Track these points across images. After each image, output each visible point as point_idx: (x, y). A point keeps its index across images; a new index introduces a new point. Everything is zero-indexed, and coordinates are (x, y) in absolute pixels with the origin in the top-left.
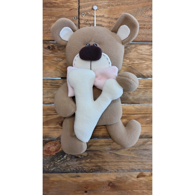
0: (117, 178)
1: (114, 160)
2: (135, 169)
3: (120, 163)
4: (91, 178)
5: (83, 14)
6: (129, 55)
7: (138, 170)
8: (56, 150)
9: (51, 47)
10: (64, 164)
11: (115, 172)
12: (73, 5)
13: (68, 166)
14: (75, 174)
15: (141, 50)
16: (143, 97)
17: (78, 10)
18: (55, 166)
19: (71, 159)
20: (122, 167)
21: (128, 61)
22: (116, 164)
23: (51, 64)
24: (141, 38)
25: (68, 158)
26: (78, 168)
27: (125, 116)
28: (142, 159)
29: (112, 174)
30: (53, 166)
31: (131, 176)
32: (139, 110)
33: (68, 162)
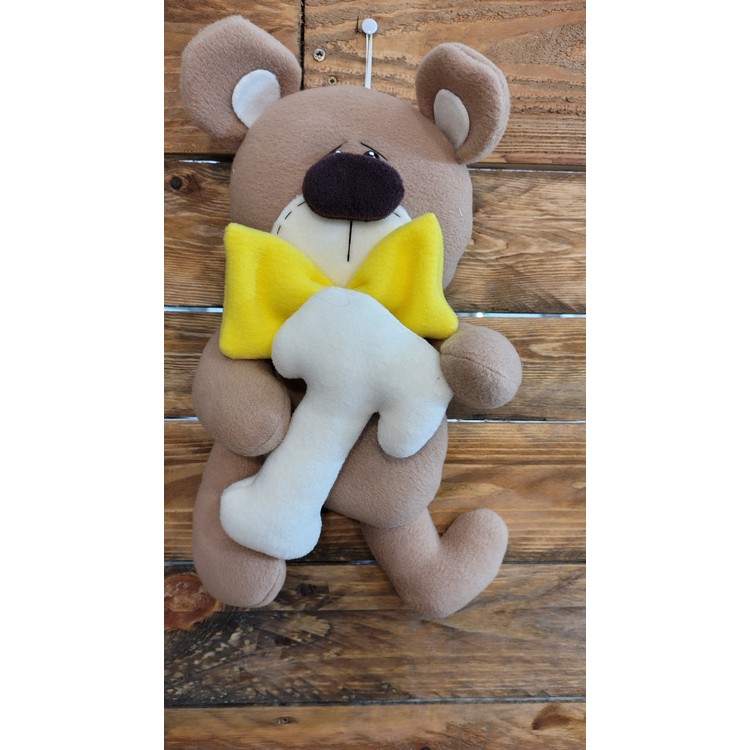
0: (449, 726)
1: (440, 654)
2: (524, 691)
3: (465, 667)
4: (343, 729)
5: (318, 50)
6: (504, 220)
7: (538, 696)
8: (199, 609)
9: (185, 184)
10: (232, 667)
11: (442, 702)
12: (279, 12)
13: (245, 676)
14: (275, 711)
15: (553, 200)
16: (559, 393)
17: (299, 36)
18: (190, 675)
19: (258, 648)
20: (472, 682)
21: (501, 243)
22: (447, 668)
23: (185, 250)
24: (555, 153)
25: (247, 642)
26: (288, 685)
27: (485, 470)
28: (554, 647)
29: (428, 712)
30: (182, 678)
31: (508, 720)
32: (545, 446)
33: (246, 660)
